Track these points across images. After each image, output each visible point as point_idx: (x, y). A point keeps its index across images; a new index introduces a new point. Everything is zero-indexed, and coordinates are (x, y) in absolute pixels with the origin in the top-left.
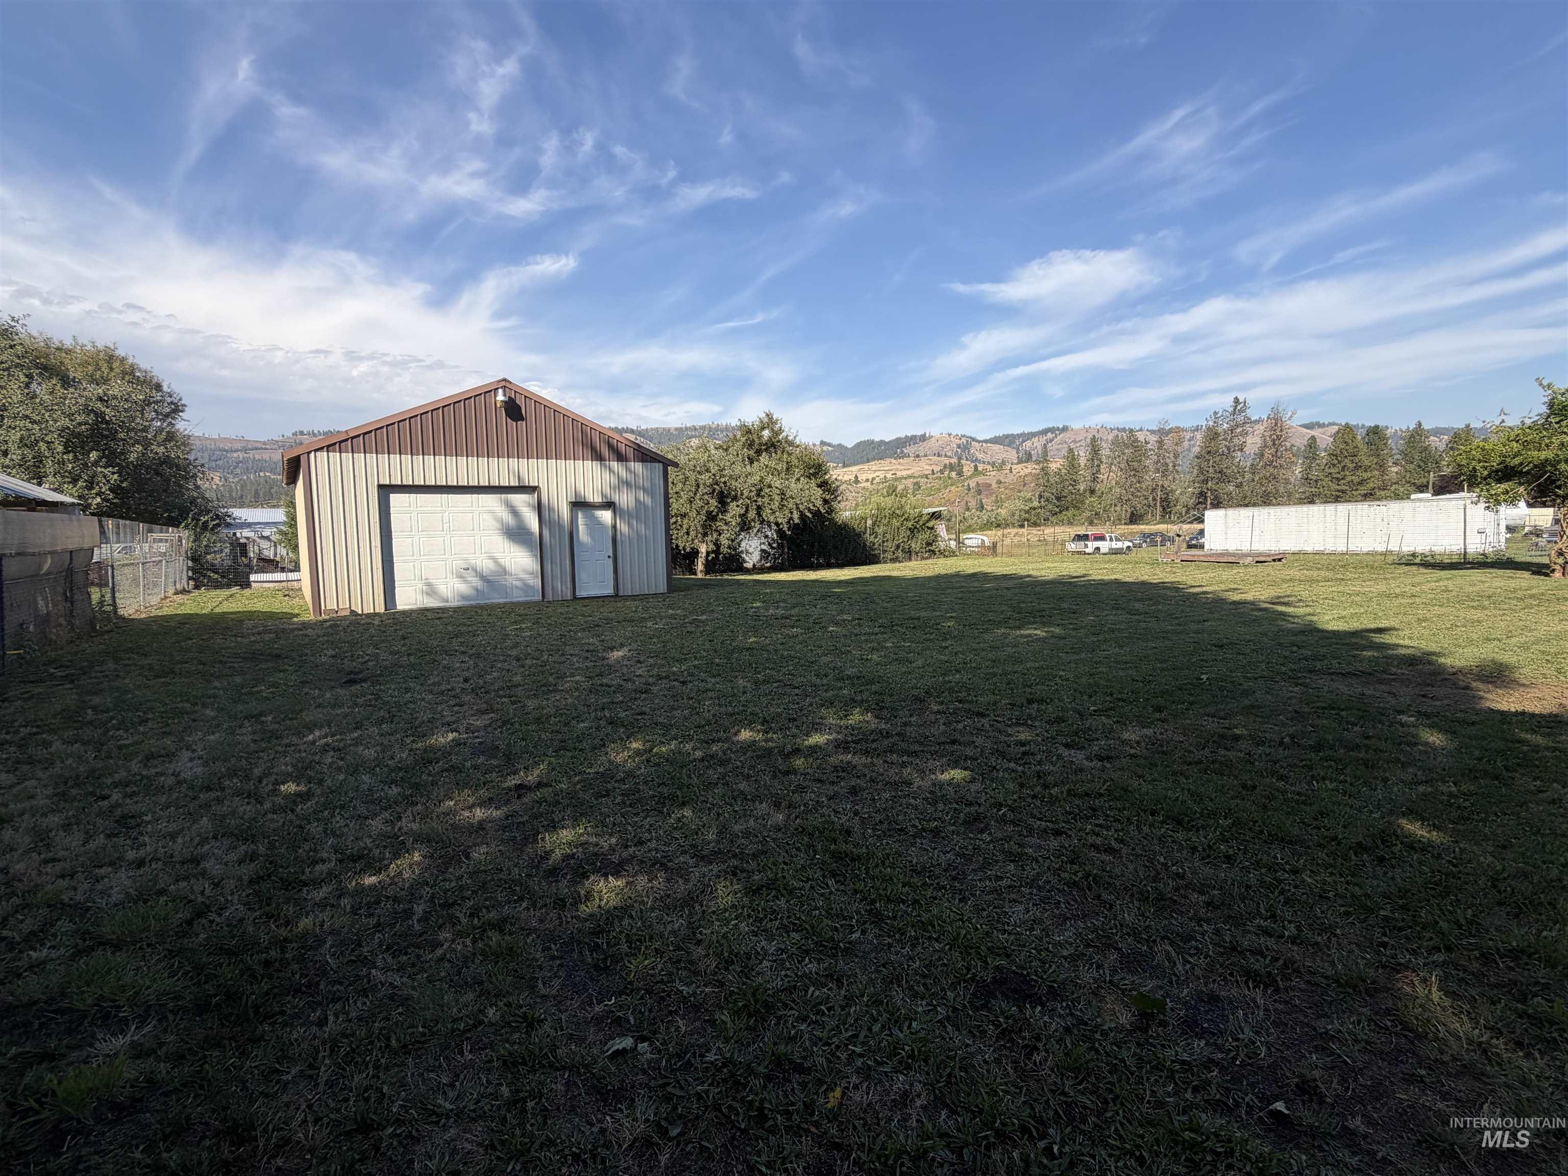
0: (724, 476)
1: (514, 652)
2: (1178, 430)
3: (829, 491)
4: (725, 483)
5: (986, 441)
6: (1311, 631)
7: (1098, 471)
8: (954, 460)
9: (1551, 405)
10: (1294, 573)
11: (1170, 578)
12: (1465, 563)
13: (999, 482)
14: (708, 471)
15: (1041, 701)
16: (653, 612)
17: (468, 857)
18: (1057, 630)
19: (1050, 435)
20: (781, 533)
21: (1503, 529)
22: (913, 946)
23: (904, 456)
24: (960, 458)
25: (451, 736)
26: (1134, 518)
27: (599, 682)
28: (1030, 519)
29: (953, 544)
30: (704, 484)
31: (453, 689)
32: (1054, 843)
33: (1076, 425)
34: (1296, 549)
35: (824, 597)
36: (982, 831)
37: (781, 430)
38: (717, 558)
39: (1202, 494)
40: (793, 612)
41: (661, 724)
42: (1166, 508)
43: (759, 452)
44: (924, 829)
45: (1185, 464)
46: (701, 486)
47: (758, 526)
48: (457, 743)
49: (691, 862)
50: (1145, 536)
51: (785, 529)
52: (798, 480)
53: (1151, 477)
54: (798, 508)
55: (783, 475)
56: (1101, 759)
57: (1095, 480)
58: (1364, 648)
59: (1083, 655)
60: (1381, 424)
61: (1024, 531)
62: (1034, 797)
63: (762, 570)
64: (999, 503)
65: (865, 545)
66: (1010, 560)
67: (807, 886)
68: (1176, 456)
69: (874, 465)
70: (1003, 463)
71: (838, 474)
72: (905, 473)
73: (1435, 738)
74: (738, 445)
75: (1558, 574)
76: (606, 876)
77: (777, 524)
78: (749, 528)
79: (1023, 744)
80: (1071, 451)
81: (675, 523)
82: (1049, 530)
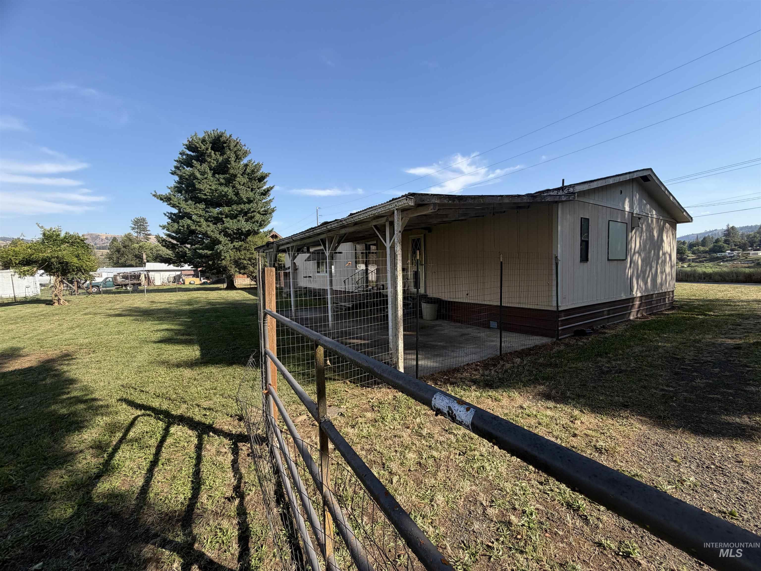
9: (44, 234)
12: (15, 302)
21: (38, 285)
75: (56, 304)
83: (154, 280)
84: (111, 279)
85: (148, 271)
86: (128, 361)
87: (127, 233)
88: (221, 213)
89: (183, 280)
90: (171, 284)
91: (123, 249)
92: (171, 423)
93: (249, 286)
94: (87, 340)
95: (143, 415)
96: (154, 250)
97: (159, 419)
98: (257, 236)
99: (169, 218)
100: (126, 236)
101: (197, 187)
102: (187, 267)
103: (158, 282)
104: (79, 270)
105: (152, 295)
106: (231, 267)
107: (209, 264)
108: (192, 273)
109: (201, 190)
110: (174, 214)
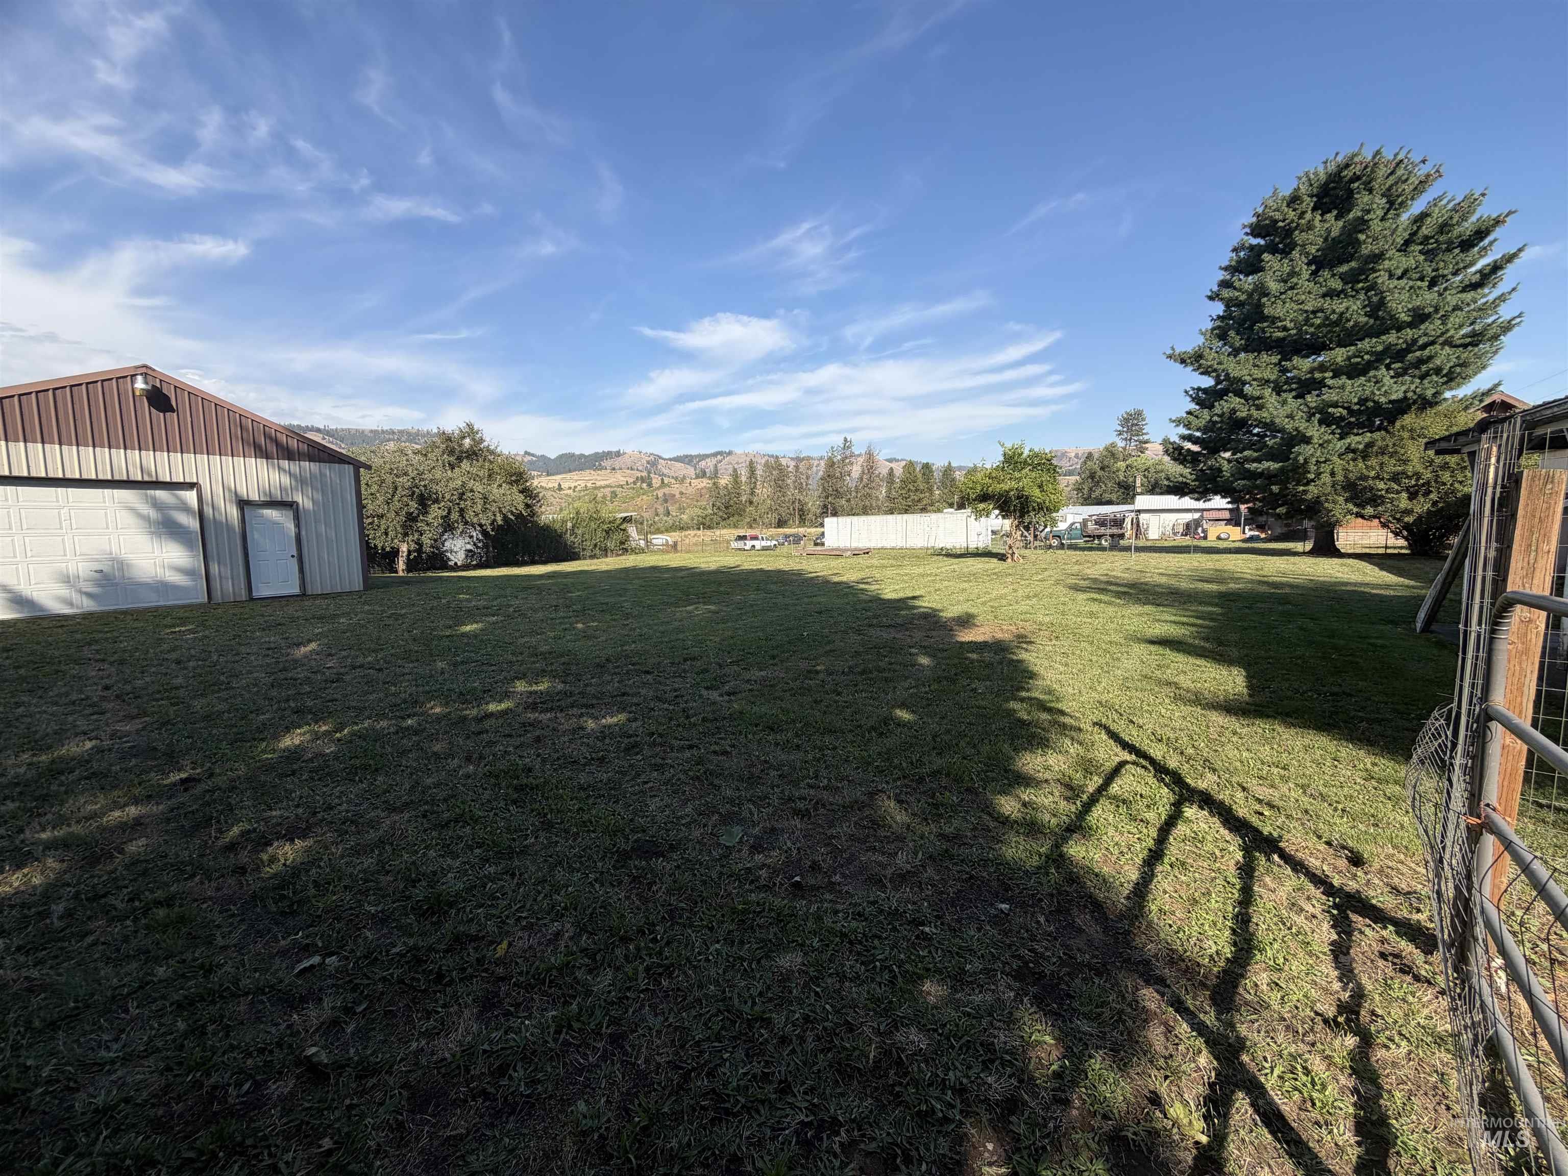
0: (424, 480)
1: (174, 656)
2: (808, 458)
3: (531, 497)
4: (425, 486)
5: (670, 460)
6: (878, 600)
7: (755, 487)
8: (645, 474)
9: (1005, 456)
10: (875, 562)
11: (797, 567)
12: (967, 554)
13: (681, 493)
14: (406, 474)
15: (694, 659)
16: (346, 609)
17: (121, 851)
18: (712, 607)
19: (719, 457)
20: (485, 533)
21: (989, 533)
22: (575, 840)
23: (601, 468)
24: (649, 472)
25: (89, 745)
26: (781, 524)
27: (282, 677)
28: (705, 524)
29: (642, 543)
30: (403, 487)
31: (87, 698)
32: (688, 754)
33: (738, 451)
34: (879, 546)
35: (525, 589)
36: (637, 754)
37: (482, 440)
38: (419, 555)
39: (825, 506)
40: (495, 603)
41: (354, 707)
42: (802, 516)
43: (460, 459)
44: (592, 759)
45: (814, 483)
46: (400, 489)
47: (461, 527)
48: (99, 750)
49: (383, 815)
50: (787, 537)
51: (489, 529)
52: (500, 486)
53: (792, 493)
54: (500, 511)
55: (485, 481)
56: (729, 694)
57: (752, 493)
58: (902, 609)
59: (729, 624)
60: (930, 462)
61: (700, 532)
62: (679, 725)
63: (466, 567)
64: (682, 510)
65: (566, 544)
66: (687, 556)
67: (492, 814)
68: (808, 478)
69: (575, 475)
70: (684, 478)
71: (540, 482)
72: (603, 483)
73: (924, 661)
74: (438, 452)
75: (1009, 560)
76: (292, 841)
77: (481, 525)
78: (454, 529)
79: (676, 690)
80: (735, 470)
81: (371, 523)
82: (718, 532)
83: (1147, 530)
84: (1078, 525)
85: (1139, 511)
86: (1107, 664)
87: (1108, 442)
88: (1322, 368)
89: (1204, 531)
90: (1179, 537)
91: (1100, 473)
92: (1186, 800)
93: (1381, 551)
94: (1047, 619)
95: (1134, 763)
96: (1152, 470)
97: (1163, 780)
98: (1430, 412)
99: (1193, 399)
100: (1107, 449)
101: (1266, 311)
102: (1219, 502)
103: (1154, 534)
104: (1040, 508)
105: (1144, 556)
106: (1334, 502)
107: (1271, 493)
108: (1227, 515)
109: (1273, 320)
110: (1205, 391)
